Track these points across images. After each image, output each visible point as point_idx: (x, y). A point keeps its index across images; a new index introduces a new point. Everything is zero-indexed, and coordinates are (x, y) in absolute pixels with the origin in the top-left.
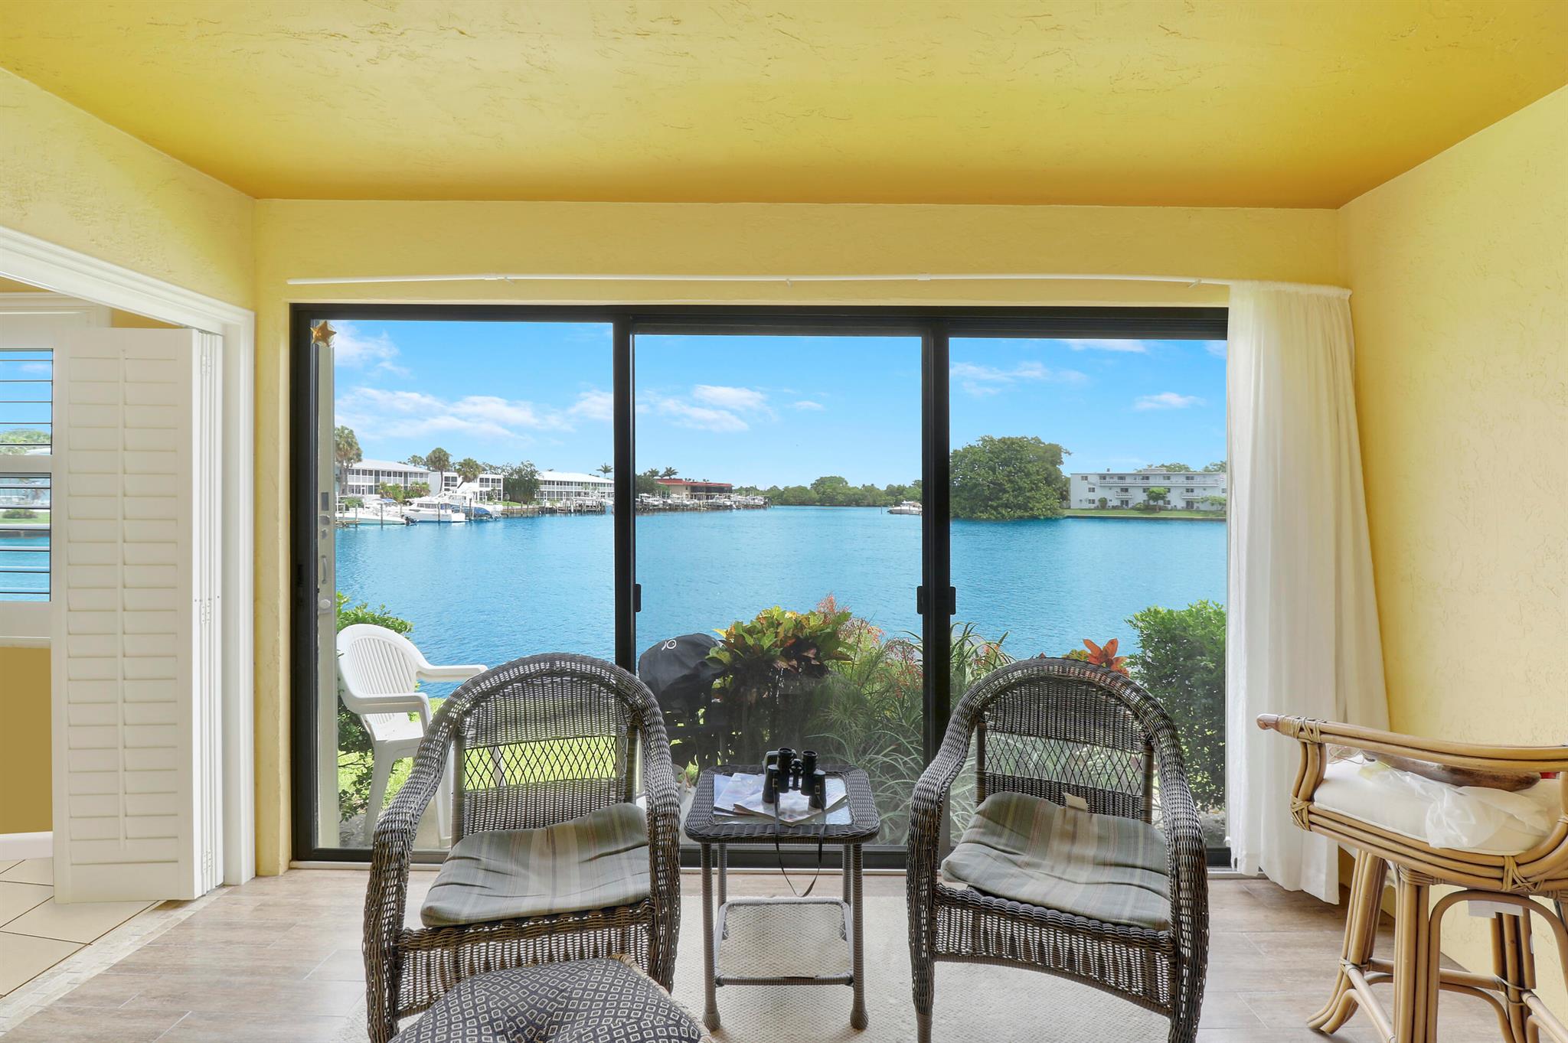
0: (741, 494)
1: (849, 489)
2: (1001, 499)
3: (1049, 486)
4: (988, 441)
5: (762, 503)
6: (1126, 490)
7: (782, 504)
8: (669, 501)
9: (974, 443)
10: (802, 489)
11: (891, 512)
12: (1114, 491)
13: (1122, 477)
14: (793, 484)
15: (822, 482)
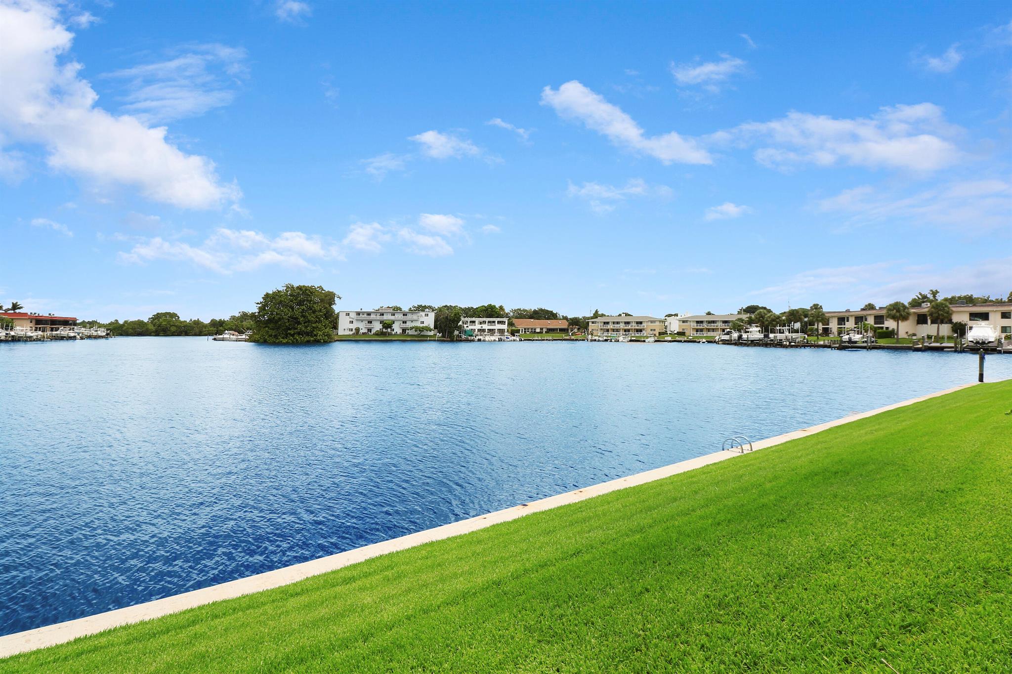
0: (84, 327)
1: (181, 322)
2: (297, 329)
3: (327, 320)
4: (289, 287)
5: (104, 334)
6: (371, 322)
7: (121, 335)
8: (12, 333)
9: (281, 289)
10: (140, 323)
11: (215, 339)
12: (364, 322)
13: (369, 314)
14: (133, 318)
15: (158, 316)
